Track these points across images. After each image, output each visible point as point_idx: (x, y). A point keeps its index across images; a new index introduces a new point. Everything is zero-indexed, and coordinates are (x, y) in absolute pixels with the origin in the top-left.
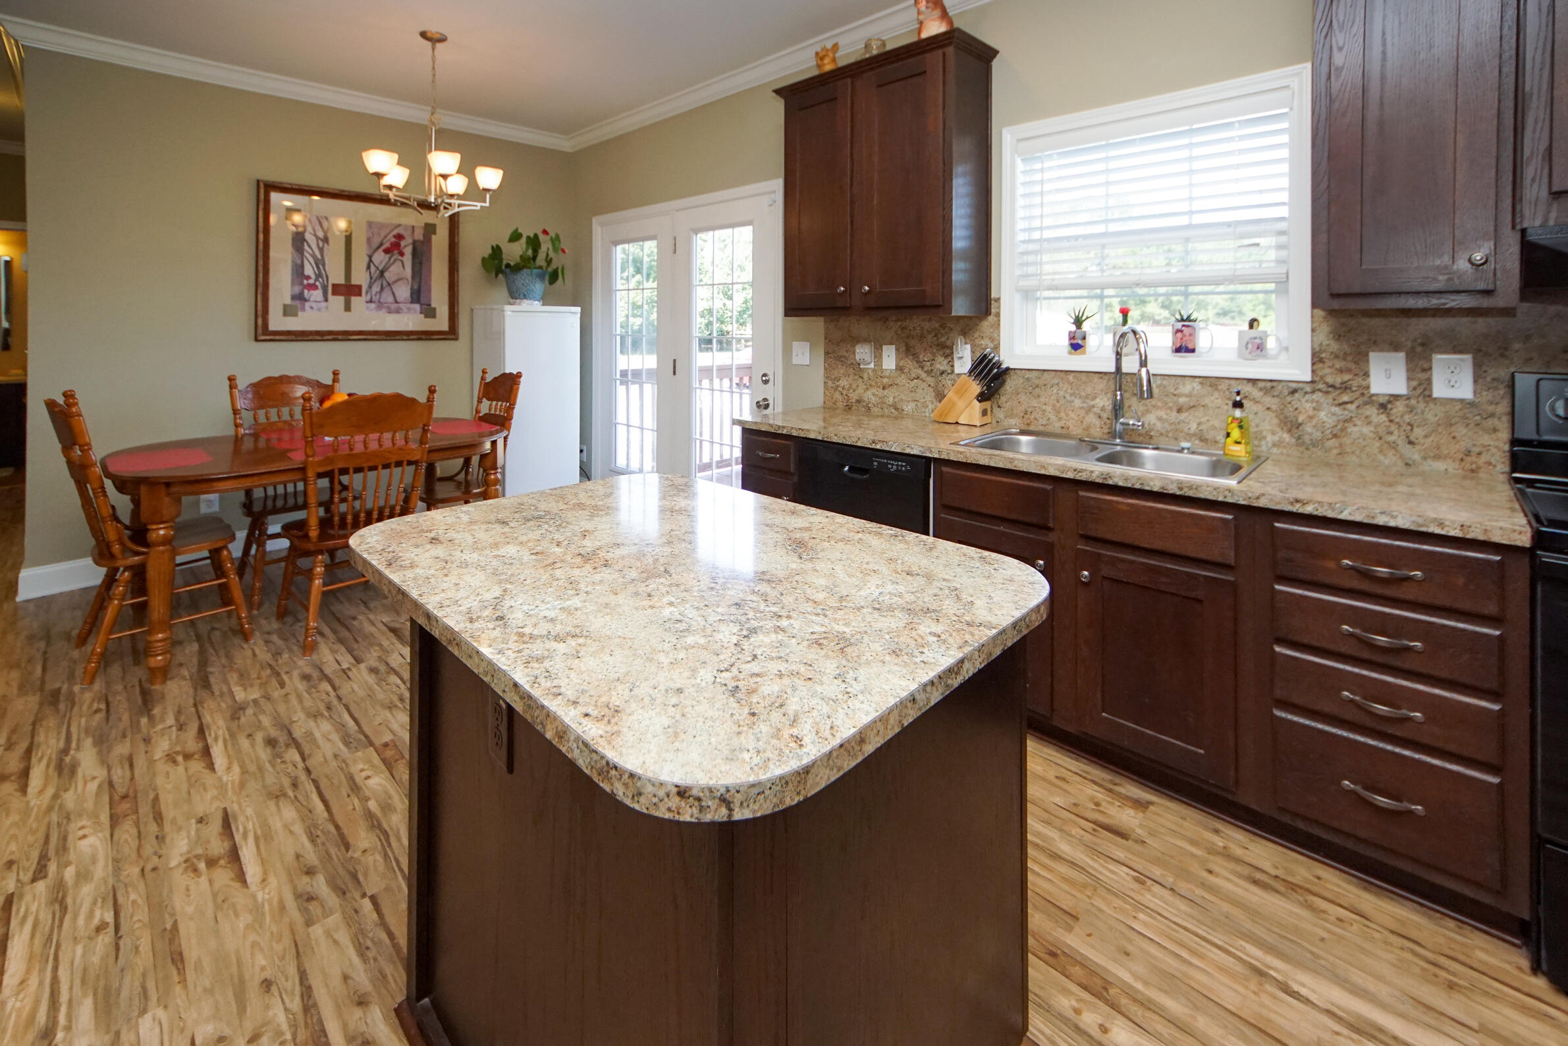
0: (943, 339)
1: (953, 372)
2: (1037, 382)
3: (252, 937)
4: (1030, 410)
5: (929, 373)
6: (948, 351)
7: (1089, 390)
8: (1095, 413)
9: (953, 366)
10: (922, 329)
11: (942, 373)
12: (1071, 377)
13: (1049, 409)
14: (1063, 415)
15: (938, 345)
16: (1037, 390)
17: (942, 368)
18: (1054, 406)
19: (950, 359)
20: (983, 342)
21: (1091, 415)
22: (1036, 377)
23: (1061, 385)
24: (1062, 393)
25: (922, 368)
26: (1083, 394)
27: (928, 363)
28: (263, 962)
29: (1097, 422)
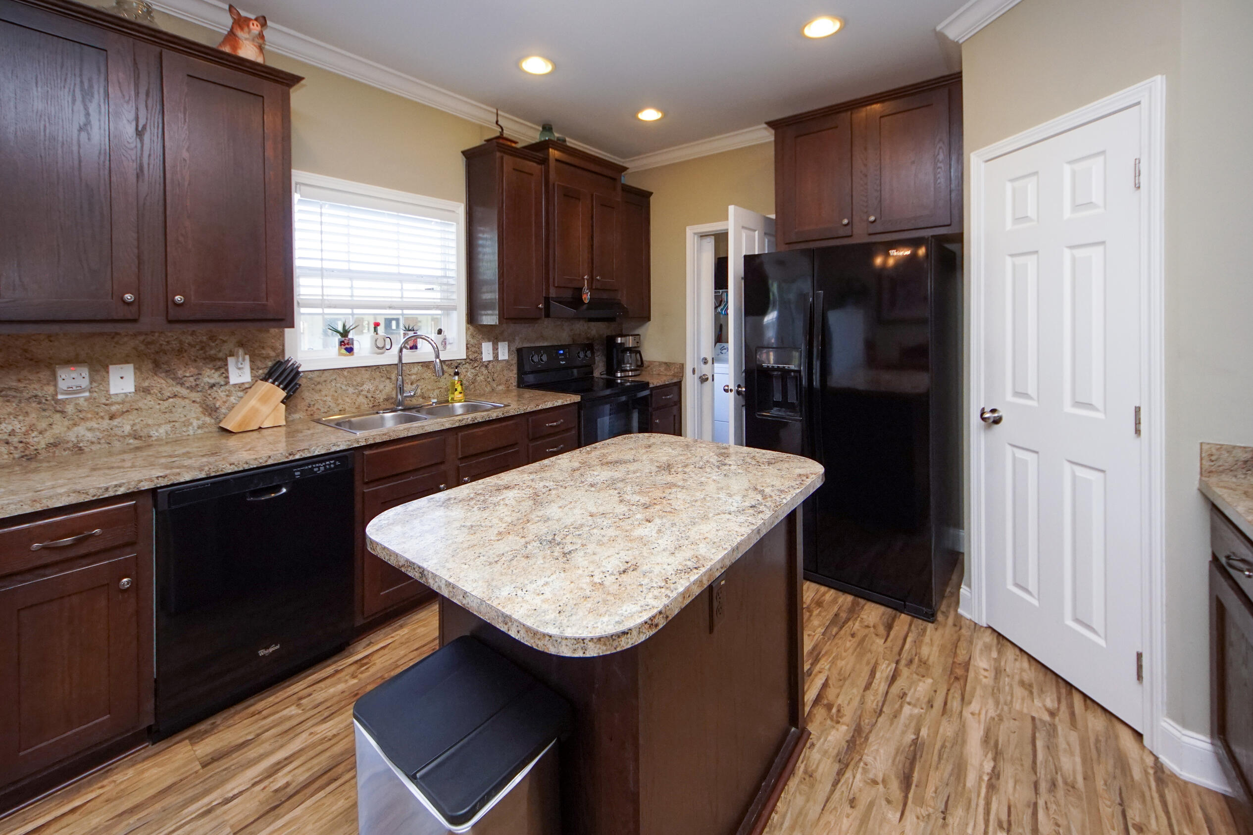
0: (213, 352)
1: (227, 383)
2: (318, 379)
3: (844, 654)
4: (313, 403)
5: (191, 388)
6: (219, 363)
7: (359, 380)
8: (363, 395)
9: (227, 377)
10: (181, 342)
11: (212, 386)
12: (345, 373)
13: (329, 399)
14: (340, 401)
15: (205, 359)
16: (319, 387)
17: (212, 381)
18: (333, 396)
19: (223, 370)
20: (264, 352)
21: (361, 397)
22: (318, 376)
23: (338, 379)
24: (338, 385)
25: (182, 384)
26: (355, 383)
27: (192, 379)
28: (848, 643)
29: (365, 401)
